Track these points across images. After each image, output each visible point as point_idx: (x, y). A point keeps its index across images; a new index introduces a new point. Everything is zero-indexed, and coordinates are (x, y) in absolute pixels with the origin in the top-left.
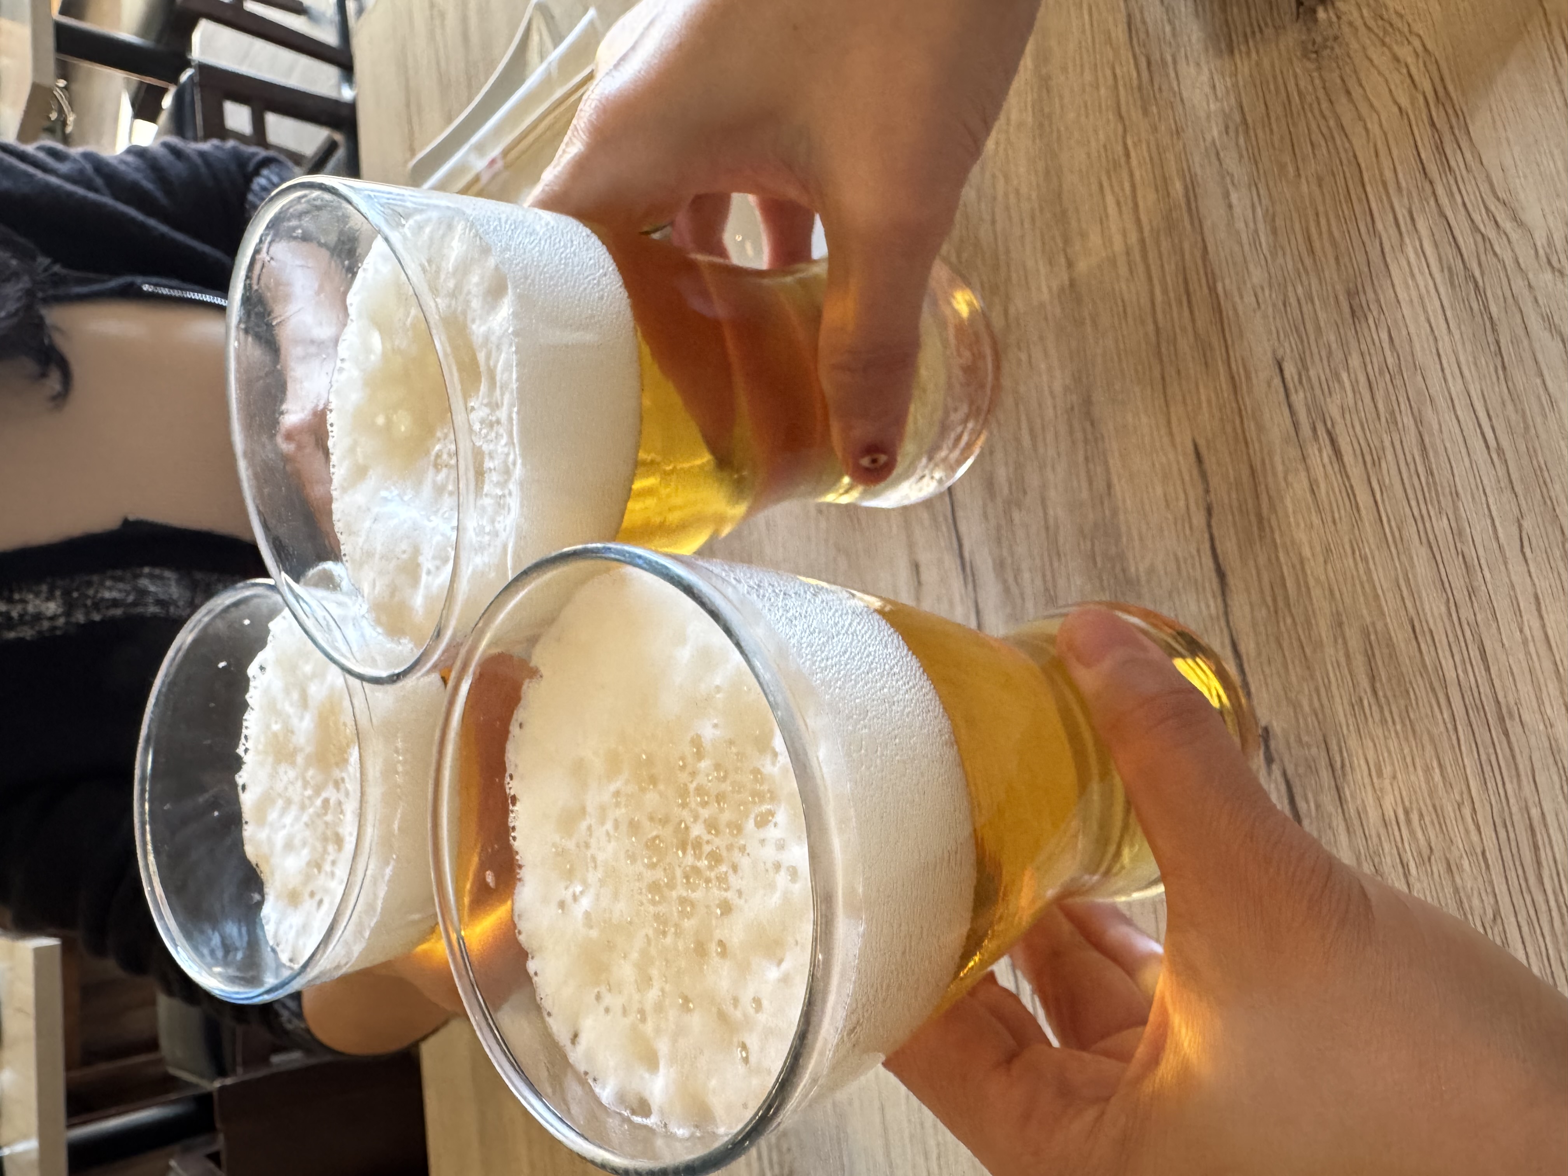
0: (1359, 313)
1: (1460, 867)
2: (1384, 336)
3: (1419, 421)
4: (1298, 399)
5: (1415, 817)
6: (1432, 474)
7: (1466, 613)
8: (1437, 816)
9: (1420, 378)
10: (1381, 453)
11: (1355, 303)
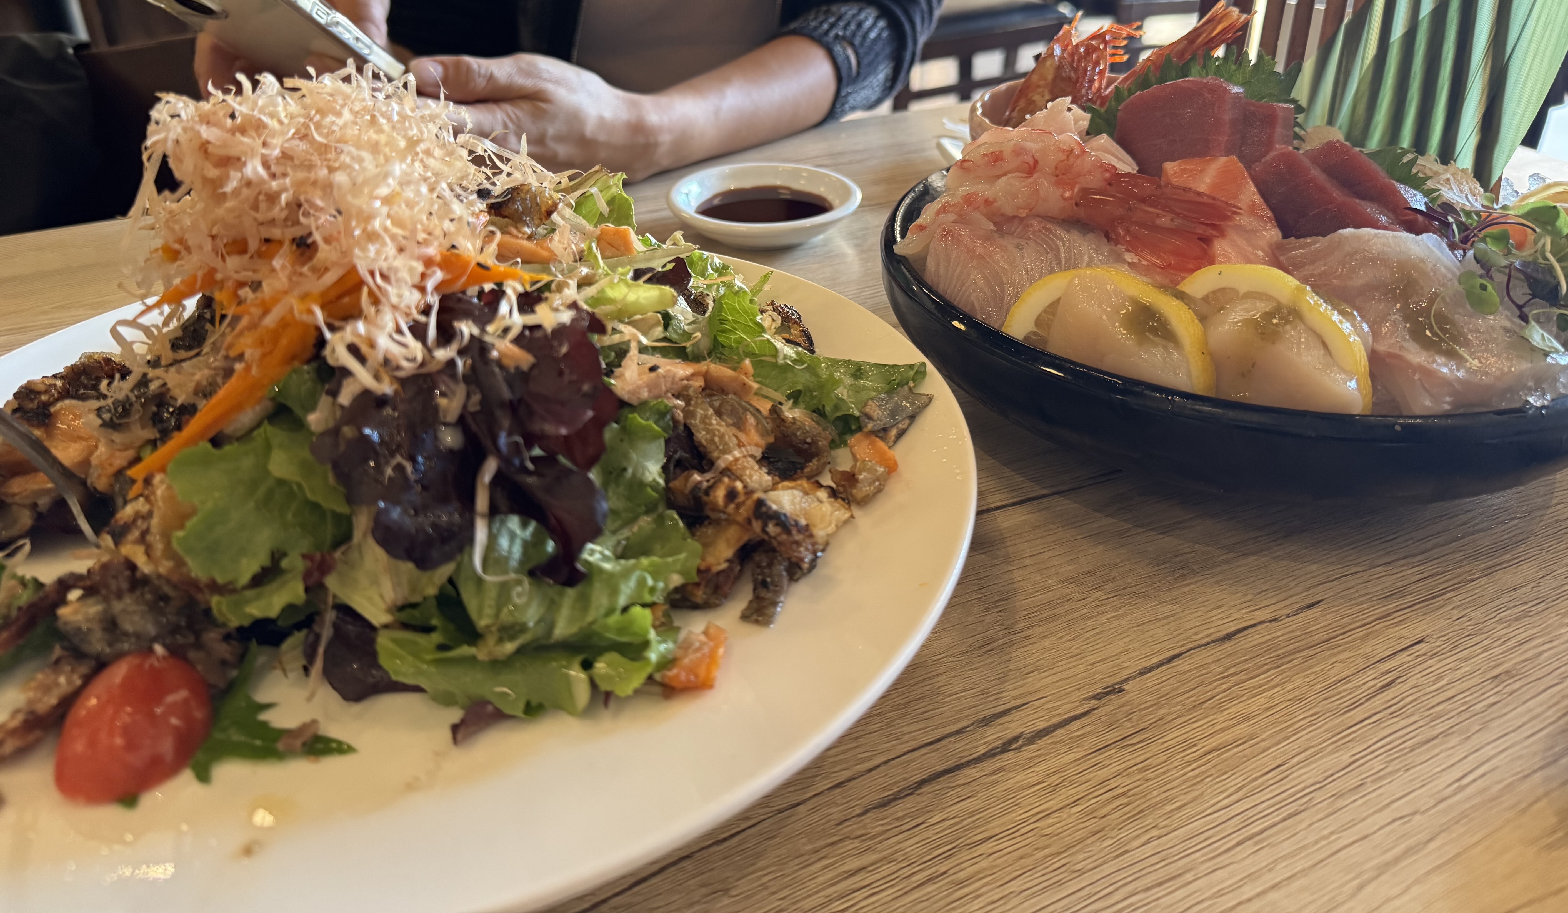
0: (1497, 681)
1: (1102, 839)
2: (1492, 700)
3: (1445, 734)
4: (1403, 657)
5: (1123, 800)
6: (1412, 751)
7: (1319, 796)
8: (1134, 816)
9: (1477, 728)
10: (1404, 716)
11: (1503, 677)
